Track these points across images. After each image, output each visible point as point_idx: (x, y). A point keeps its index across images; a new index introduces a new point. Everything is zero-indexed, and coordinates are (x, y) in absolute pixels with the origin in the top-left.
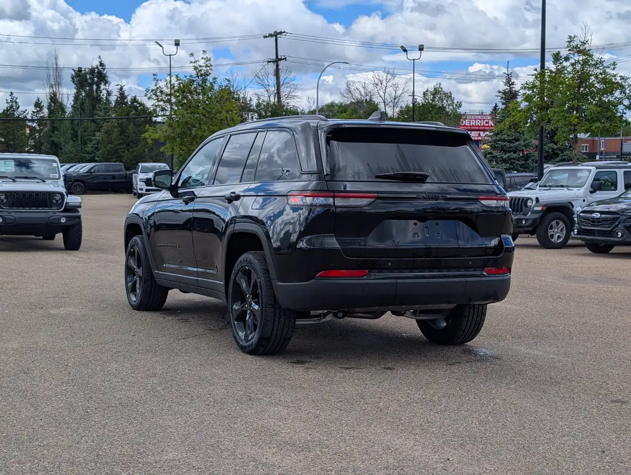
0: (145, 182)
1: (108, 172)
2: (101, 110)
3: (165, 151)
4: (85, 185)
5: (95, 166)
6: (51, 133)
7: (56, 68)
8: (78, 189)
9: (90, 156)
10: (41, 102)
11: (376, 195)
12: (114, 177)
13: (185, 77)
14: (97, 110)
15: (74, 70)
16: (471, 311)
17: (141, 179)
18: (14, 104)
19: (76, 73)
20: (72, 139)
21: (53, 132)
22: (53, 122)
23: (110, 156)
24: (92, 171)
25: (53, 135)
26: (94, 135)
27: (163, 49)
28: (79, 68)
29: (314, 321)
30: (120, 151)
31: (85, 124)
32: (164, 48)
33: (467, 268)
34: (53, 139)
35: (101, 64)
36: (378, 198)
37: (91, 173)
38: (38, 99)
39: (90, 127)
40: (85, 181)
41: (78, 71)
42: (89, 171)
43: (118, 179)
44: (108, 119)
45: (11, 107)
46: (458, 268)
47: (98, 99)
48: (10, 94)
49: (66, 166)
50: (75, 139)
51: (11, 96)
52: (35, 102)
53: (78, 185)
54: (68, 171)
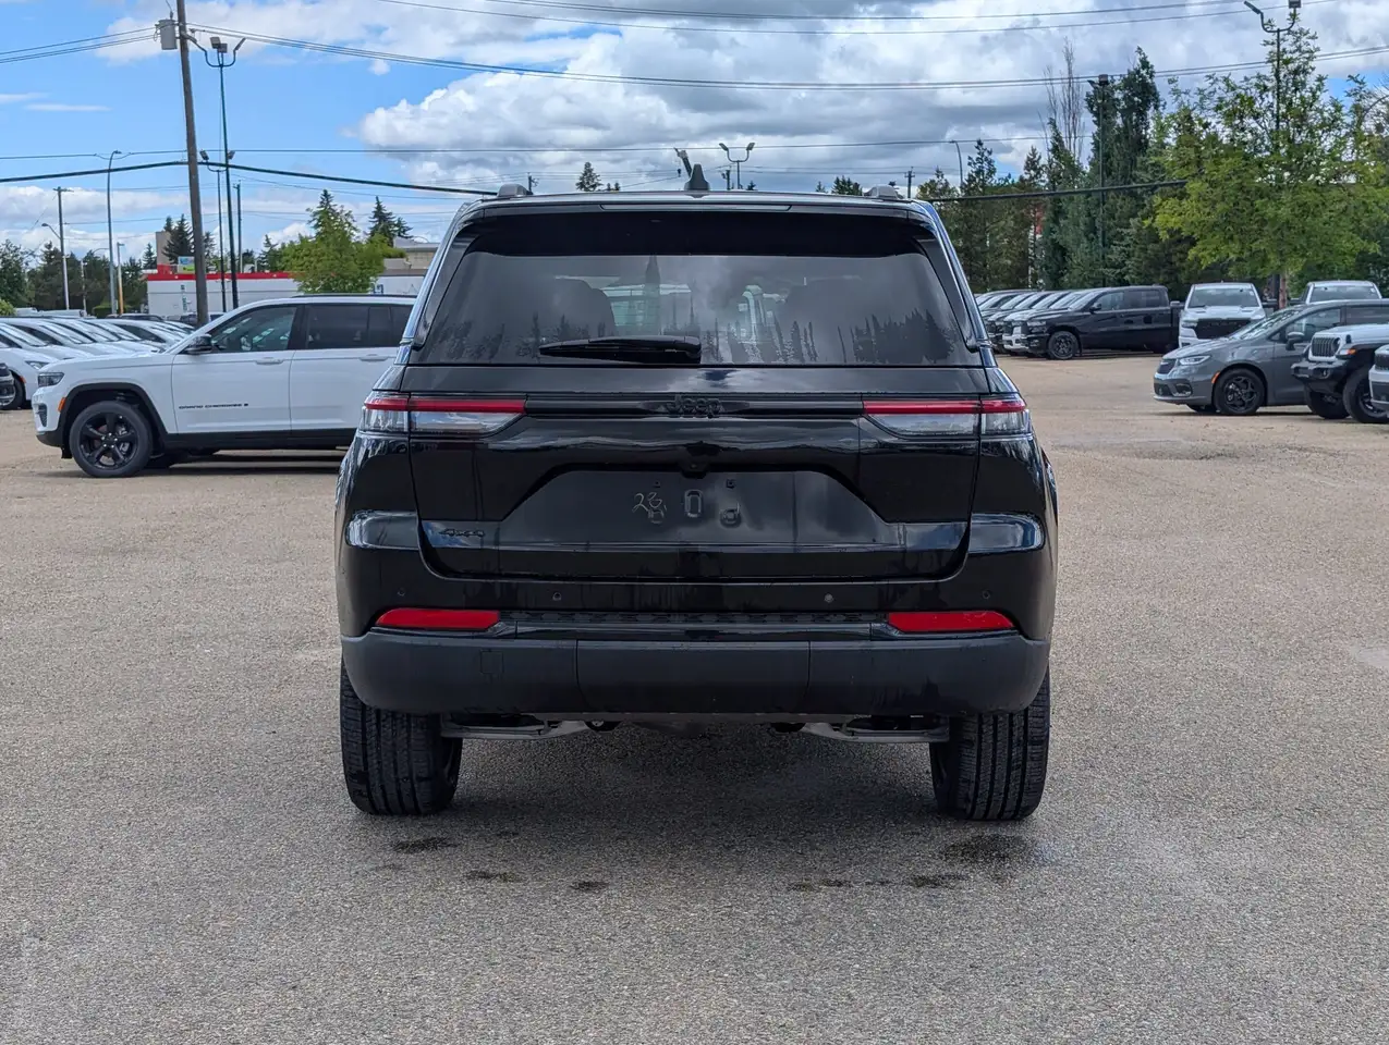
0: (1195, 329)
1: (1134, 306)
2: (1146, 170)
3: (1200, 255)
4: (1078, 339)
5: (1104, 294)
6: (1051, 225)
7: (1070, 78)
8: (1063, 349)
9: (1118, 271)
10: (1040, 157)
11: (521, 403)
12: (1148, 319)
13: (1246, 79)
14: (1136, 168)
15: (1091, 82)
16: (988, 729)
17: (1186, 321)
18: (985, 165)
19: (1096, 88)
20: (1087, 236)
21: (1056, 222)
22: (1056, 200)
23: (1152, 271)
24: (1095, 305)
25: (1056, 228)
26: (1128, 226)
27: (1262, 18)
28: (1101, 77)
29: (531, 733)
30: (1174, 259)
31: (1111, 200)
32: (1265, 15)
33: (822, 613)
34: (1054, 236)
35: (1145, 64)
36: (528, 412)
37: (1092, 311)
38: (1034, 150)
39: (1121, 207)
40: (1079, 329)
41: (1101, 83)
42: (1088, 307)
43: (1157, 321)
44: (1161, 186)
45: (979, 172)
46: (788, 614)
47: (1141, 145)
48: (976, 144)
49: (1071, 295)
50: (1092, 235)
51: (977, 148)
52: (1025, 158)
53: (1064, 337)
54: (1052, 307)
